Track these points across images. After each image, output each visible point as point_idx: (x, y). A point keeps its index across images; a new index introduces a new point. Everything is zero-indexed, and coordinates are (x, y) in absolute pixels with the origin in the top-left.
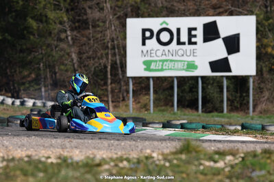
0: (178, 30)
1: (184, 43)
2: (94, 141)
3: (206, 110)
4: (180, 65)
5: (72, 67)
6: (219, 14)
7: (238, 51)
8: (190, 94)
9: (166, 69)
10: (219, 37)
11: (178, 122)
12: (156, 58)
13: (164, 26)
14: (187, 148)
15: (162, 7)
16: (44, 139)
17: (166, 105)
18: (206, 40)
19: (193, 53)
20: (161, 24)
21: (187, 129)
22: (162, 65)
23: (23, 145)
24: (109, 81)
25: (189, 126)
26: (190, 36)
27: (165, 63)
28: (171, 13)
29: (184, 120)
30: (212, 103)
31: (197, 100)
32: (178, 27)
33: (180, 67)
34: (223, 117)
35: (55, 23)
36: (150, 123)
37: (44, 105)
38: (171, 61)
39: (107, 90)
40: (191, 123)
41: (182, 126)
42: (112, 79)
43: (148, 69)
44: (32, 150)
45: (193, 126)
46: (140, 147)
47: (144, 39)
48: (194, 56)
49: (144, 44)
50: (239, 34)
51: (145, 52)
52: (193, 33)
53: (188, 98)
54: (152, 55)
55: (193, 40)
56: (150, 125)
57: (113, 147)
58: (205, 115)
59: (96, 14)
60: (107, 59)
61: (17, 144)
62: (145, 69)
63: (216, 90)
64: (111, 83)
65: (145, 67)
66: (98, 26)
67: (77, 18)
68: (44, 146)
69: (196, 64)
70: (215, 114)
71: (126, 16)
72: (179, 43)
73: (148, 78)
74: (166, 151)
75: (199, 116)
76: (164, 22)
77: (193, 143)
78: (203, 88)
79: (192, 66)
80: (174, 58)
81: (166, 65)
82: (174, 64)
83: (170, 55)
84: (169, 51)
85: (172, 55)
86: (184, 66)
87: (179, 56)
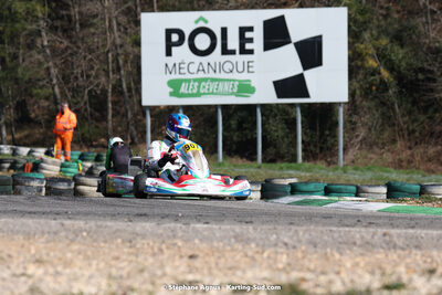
0: (224, 31)
1: (233, 52)
4: (227, 87)
7: (319, 63)
9: (204, 94)
10: (290, 42)
12: (188, 76)
13: (201, 24)
19: (248, 67)
20: (197, 22)
22: (199, 87)
24: (110, 113)
26: (243, 40)
27: (203, 83)
32: (224, 26)
33: (226, 89)
35: (26, 20)
37: (14, 153)
38: (213, 80)
39: (106, 128)
40: (306, 183)
43: (175, 93)
47: (169, 46)
48: (249, 72)
49: (169, 53)
50: (320, 37)
51: (171, 66)
52: (248, 35)
53: (235, 139)
54: (182, 71)
55: (248, 46)
60: (108, 77)
62: (171, 94)
63: (280, 126)
65: (171, 90)
66: (92, 25)
67: (62, 12)
69: (253, 84)
72: (225, 51)
76: (201, 19)
79: (246, 88)
80: (217, 76)
81: (205, 87)
82: (218, 85)
83: (211, 71)
84: (209, 64)
85: (215, 71)
86: (233, 88)
87: (225, 72)
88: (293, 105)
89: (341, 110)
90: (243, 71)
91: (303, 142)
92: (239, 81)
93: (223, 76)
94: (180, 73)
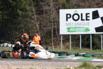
0: (82, 14)
1: (84, 20)
2: (45, 62)
3: (94, 49)
5: (37, 30)
6: (99, 7)
8: (87, 42)
9: (76, 31)
10: (99, 17)
11: (82, 54)
13: (76, 13)
14: (85, 65)
15: (75, 4)
16: (25, 61)
17: (77, 46)
18: (93, 18)
19: (88, 24)
20: (74, 12)
21: (85, 56)
22: (75, 29)
23: (16, 64)
24: (52, 36)
25: (86, 55)
26: (87, 17)
27: (76, 28)
28: (79, 7)
29: (84, 53)
30: (96, 45)
31: (90, 44)
32: (82, 13)
33: (82, 30)
34: (101, 51)
36: (70, 54)
38: (79, 27)
39: (51, 40)
40: (87, 54)
41: (84, 56)
42: (53, 36)
44: (19, 66)
45: (88, 55)
46: (65, 65)
48: (88, 25)
49: (67, 20)
51: (67, 24)
52: (88, 15)
53: (86, 43)
54: (71, 25)
55: (88, 18)
56: (70, 55)
57: (54, 65)
58: (93, 50)
59: (47, 8)
60: (52, 27)
61: (13, 64)
62: (68, 31)
63: (98, 40)
64: (53, 37)
66: (48, 13)
67: (39, 9)
68: (24, 64)
69: (89, 29)
71: (59, 8)
72: (82, 20)
73: (69, 35)
74: (76, 66)
75: (91, 51)
76: (76, 11)
77: (88, 62)
78: (92, 39)
79: (87, 30)
80: (80, 26)
81: (77, 29)
82: (80, 29)
83: (78, 25)
84: (78, 23)
85: (79, 25)
86: (84, 30)
87: (82, 25)
90: (87, 25)
92: (86, 28)
94: (70, 26)
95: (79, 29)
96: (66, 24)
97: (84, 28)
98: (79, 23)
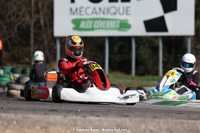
1: (116, 0)
4: (111, 24)
8: (120, 56)
9: (96, 29)
12: (85, 17)
19: (127, 11)
22: (93, 24)
27: (96, 22)
38: (103, 19)
42: (35, 39)
43: (77, 28)
48: (127, 14)
51: (74, 10)
62: (75, 29)
63: (148, 51)
64: (35, 43)
65: (74, 26)
70: (150, 77)
75: (133, 79)
79: (125, 25)
80: (106, 16)
81: (97, 24)
82: (106, 23)
83: (101, 13)
84: (100, 9)
85: (104, 13)
86: (116, 25)
87: (111, 14)
88: (157, 37)
89: (189, 41)
90: (123, 14)
91: (163, 62)
92: (121, 21)
93: (109, 16)
94: (80, 14)
95: (102, 24)
96: (71, 9)
97: (117, 20)
98: (104, 8)
